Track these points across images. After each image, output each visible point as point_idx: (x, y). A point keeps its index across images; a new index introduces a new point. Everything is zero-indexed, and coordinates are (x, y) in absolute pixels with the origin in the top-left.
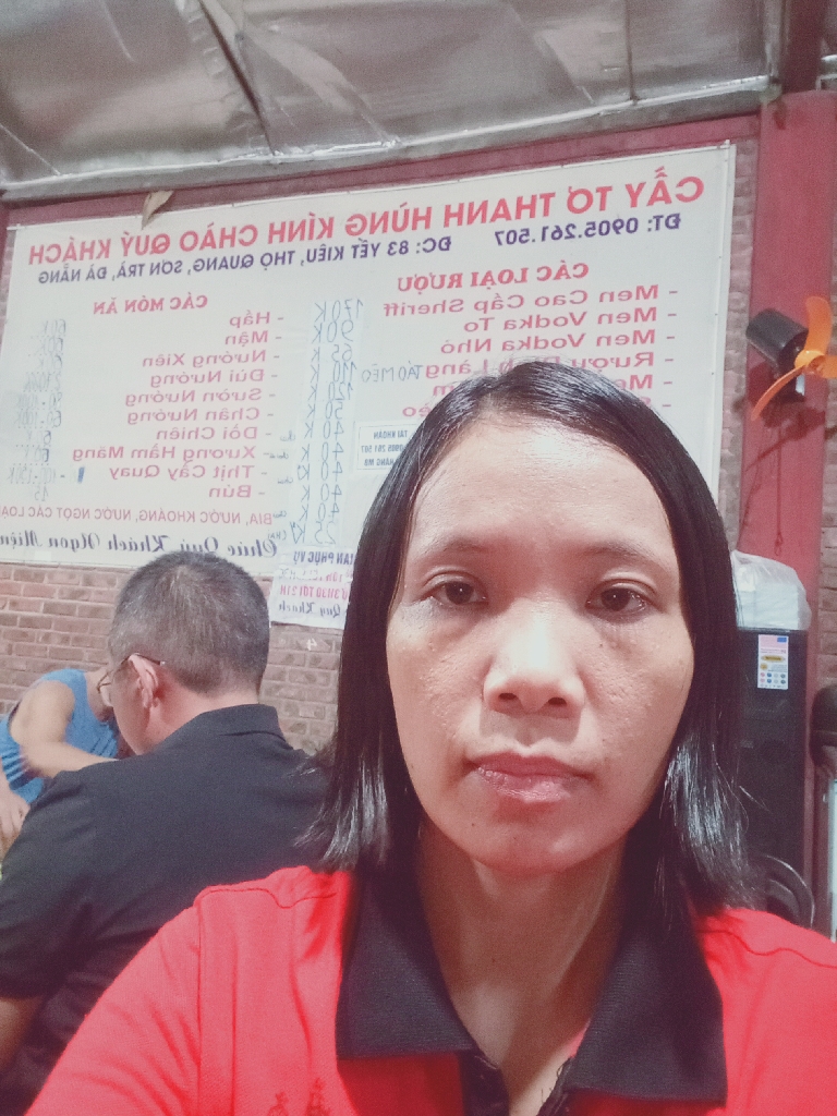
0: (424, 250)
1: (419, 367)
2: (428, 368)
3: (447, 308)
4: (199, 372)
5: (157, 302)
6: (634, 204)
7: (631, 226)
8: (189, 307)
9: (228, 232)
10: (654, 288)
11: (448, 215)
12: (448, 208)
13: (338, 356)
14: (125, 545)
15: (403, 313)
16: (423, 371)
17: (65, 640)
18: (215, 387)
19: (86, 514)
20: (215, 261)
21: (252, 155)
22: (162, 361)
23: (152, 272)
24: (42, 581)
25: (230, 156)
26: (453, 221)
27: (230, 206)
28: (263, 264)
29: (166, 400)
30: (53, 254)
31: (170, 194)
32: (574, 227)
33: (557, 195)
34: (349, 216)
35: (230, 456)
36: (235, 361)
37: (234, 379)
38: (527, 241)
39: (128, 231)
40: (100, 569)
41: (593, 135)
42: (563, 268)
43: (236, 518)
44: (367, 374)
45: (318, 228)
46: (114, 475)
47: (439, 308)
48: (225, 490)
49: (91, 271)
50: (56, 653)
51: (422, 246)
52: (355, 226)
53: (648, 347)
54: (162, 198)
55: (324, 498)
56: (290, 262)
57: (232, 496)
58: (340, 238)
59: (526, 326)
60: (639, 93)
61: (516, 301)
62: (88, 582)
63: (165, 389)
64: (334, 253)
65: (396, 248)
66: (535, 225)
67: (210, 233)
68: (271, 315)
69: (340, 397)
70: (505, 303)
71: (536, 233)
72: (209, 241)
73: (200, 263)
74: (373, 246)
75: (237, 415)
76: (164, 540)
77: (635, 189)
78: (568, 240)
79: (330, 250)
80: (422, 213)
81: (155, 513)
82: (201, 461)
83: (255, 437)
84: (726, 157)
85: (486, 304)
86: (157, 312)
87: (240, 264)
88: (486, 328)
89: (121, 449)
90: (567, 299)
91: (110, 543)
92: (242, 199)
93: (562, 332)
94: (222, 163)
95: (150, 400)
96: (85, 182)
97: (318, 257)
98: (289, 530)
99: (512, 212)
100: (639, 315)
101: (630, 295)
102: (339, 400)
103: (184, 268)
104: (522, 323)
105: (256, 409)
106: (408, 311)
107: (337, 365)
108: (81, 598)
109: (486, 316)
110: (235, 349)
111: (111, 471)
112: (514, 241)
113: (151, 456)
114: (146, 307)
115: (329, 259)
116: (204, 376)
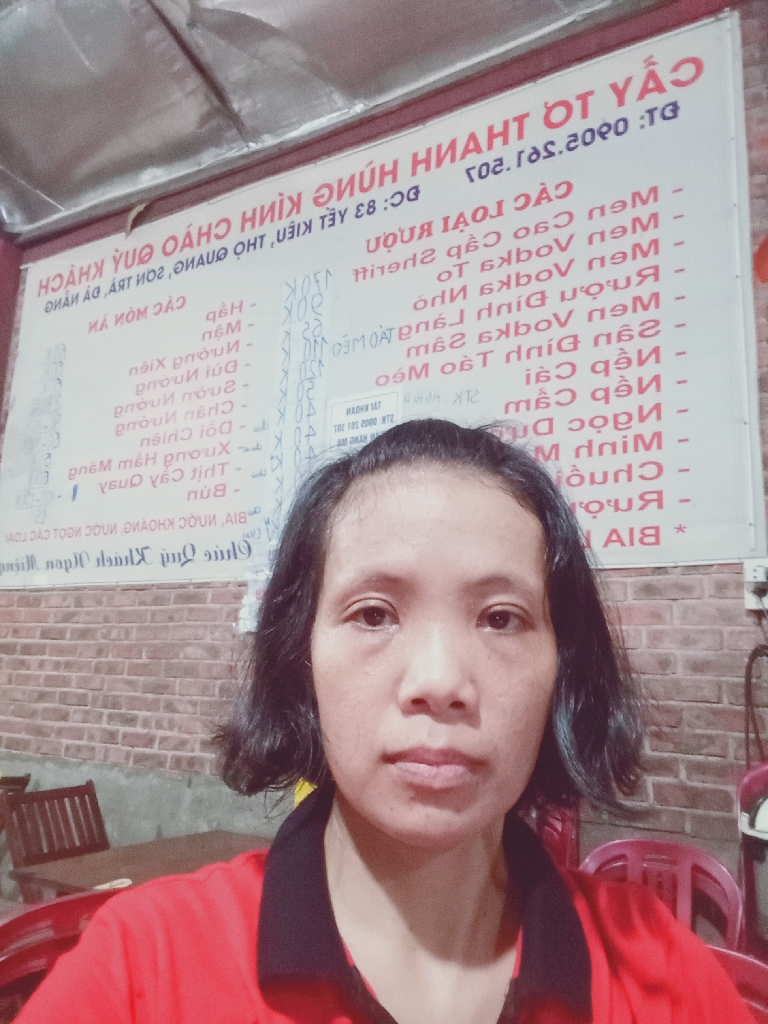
0: (393, 205)
1: (390, 330)
2: (401, 329)
3: (419, 258)
4: (178, 373)
5: (142, 310)
6: (621, 102)
7: (619, 128)
8: (170, 310)
9: (205, 230)
10: (654, 191)
11: (416, 162)
12: (415, 156)
13: (308, 334)
14: (111, 562)
15: (372, 276)
16: (395, 333)
18: (193, 386)
19: (78, 532)
20: (193, 261)
21: (233, 151)
22: (146, 368)
23: (138, 283)
24: (39, 606)
25: (209, 158)
26: (421, 168)
27: (206, 204)
28: (236, 253)
29: (149, 406)
30: (58, 280)
32: (552, 143)
33: (531, 115)
34: (316, 187)
35: (207, 455)
36: (211, 356)
37: (211, 372)
38: (500, 172)
39: (119, 248)
40: (90, 588)
42: (544, 190)
43: (212, 520)
44: (338, 347)
45: (287, 205)
46: (102, 489)
47: (410, 263)
48: (202, 491)
49: (88, 292)
50: (50, 681)
51: (390, 201)
52: (323, 196)
53: (652, 260)
54: (140, 208)
56: (261, 246)
57: (208, 496)
58: (310, 212)
61: (492, 239)
62: (78, 604)
63: (148, 396)
64: (303, 228)
65: (364, 210)
66: (509, 152)
67: (188, 235)
68: (244, 305)
69: (311, 376)
70: (480, 244)
71: (510, 160)
72: (188, 243)
73: (180, 265)
74: (340, 212)
75: (213, 411)
76: (145, 551)
77: (621, 86)
79: (299, 225)
80: (389, 167)
81: (138, 524)
82: (180, 464)
83: (230, 431)
84: (729, 26)
85: (459, 248)
86: (142, 320)
87: (216, 258)
88: (460, 275)
89: (110, 462)
90: (550, 225)
91: (98, 560)
92: (217, 194)
93: (547, 263)
94: (202, 167)
95: (135, 408)
96: (84, 211)
97: (288, 235)
98: (263, 526)
99: (483, 141)
100: (638, 225)
101: (624, 204)
102: (311, 379)
103: (166, 273)
104: (500, 261)
105: (231, 402)
106: (377, 272)
107: (308, 344)
108: (72, 620)
109: (460, 261)
110: (211, 344)
111: (101, 484)
112: (487, 174)
113: (136, 466)
114: (133, 318)
115: (298, 235)
116: (182, 376)
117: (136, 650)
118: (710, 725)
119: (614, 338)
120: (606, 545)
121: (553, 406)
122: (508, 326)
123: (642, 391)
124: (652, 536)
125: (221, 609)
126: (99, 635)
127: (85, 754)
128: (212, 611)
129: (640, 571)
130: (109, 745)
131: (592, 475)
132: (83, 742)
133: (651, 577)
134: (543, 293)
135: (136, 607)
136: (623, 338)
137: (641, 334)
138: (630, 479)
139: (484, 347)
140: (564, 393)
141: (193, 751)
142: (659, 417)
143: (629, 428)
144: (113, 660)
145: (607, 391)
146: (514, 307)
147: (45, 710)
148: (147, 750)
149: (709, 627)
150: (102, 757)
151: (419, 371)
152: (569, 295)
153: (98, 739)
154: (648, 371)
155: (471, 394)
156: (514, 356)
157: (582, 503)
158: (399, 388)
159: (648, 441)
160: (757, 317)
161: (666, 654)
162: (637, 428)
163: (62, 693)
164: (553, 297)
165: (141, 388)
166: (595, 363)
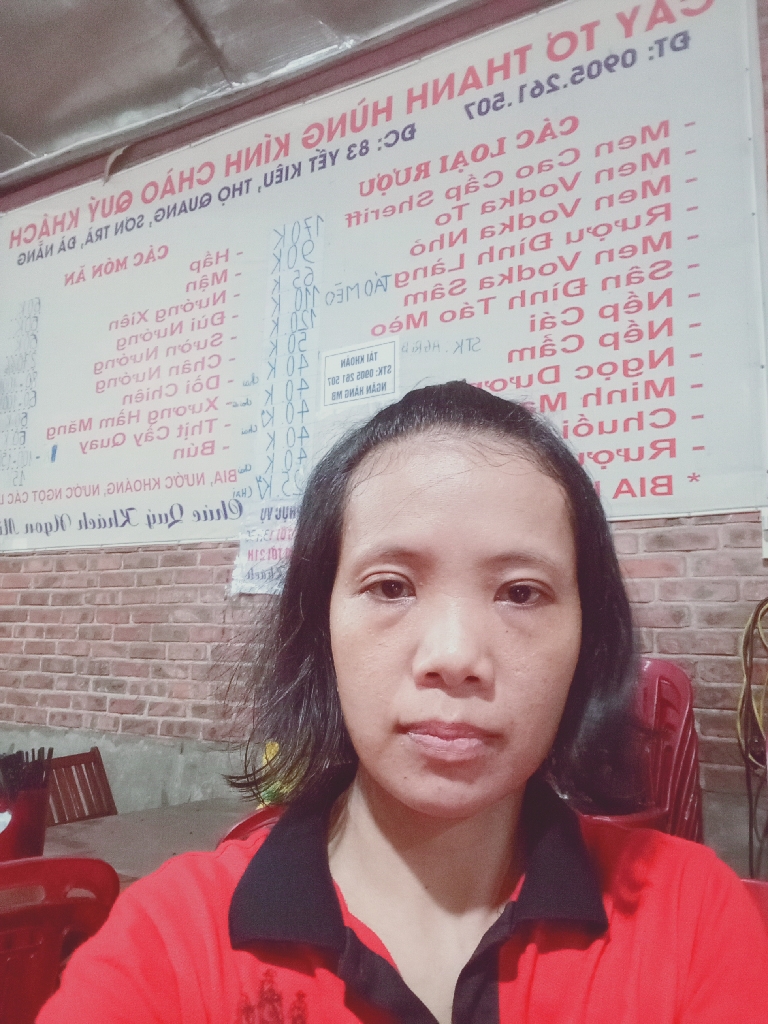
0: (388, 145)
1: (386, 276)
2: (397, 276)
3: (415, 200)
4: (162, 326)
5: (122, 261)
6: (628, 33)
7: (628, 59)
8: (151, 261)
9: (187, 175)
10: (665, 125)
11: (411, 99)
12: (410, 91)
13: (299, 283)
14: (94, 523)
15: (366, 221)
16: (391, 281)
17: (39, 633)
18: (177, 339)
19: (58, 494)
20: (175, 207)
21: (211, 93)
22: (127, 322)
23: (116, 233)
24: (20, 569)
25: (191, 99)
27: (188, 147)
28: (220, 199)
29: (131, 362)
30: (29, 234)
32: (556, 76)
33: (533, 46)
34: (306, 127)
35: (194, 412)
37: (196, 325)
38: (502, 106)
39: (94, 196)
40: (72, 552)
42: (548, 127)
43: (200, 479)
44: (330, 296)
45: (275, 148)
46: (83, 449)
47: (406, 206)
48: (189, 450)
49: (63, 243)
50: (31, 647)
51: (383, 141)
52: (312, 137)
53: (663, 198)
54: (119, 152)
55: (291, 444)
56: (247, 191)
57: (196, 454)
58: (299, 154)
59: (508, 204)
61: (494, 178)
62: (61, 567)
64: (291, 171)
65: (356, 150)
66: (509, 87)
67: (169, 180)
68: (230, 255)
69: (303, 327)
70: (482, 182)
71: (512, 95)
72: (169, 188)
73: (161, 213)
74: (331, 153)
75: (199, 365)
76: (130, 512)
77: (628, 15)
78: (553, 93)
79: (287, 168)
80: (382, 105)
81: (122, 485)
82: (165, 421)
83: (217, 386)
85: (458, 189)
86: (122, 271)
87: (199, 205)
88: (460, 217)
89: (90, 420)
90: (555, 163)
91: (80, 522)
92: (200, 136)
93: (552, 203)
94: (183, 108)
95: (116, 364)
96: (56, 158)
97: (276, 179)
98: (255, 485)
99: (483, 78)
100: (648, 161)
101: (633, 140)
102: (302, 330)
103: (146, 221)
104: (503, 202)
105: (218, 356)
106: (372, 217)
107: (299, 292)
108: (54, 585)
109: (460, 203)
110: (196, 295)
111: (81, 444)
112: (487, 110)
113: (118, 424)
114: (112, 269)
115: (287, 179)
116: (166, 329)
117: (123, 614)
118: (724, 678)
119: (623, 281)
120: (616, 496)
121: (560, 353)
122: (511, 270)
123: (653, 335)
124: (664, 485)
125: (211, 571)
126: (83, 601)
127: (71, 723)
128: (202, 572)
129: (651, 523)
130: (97, 713)
131: (601, 424)
132: (69, 710)
133: (662, 529)
134: (548, 235)
135: (122, 571)
136: (633, 280)
137: (652, 276)
138: (641, 427)
139: (486, 293)
140: (572, 339)
141: (184, 716)
142: (671, 363)
143: (641, 374)
144: (98, 624)
145: (616, 336)
146: (517, 250)
147: (28, 677)
148: (137, 717)
149: (724, 578)
150: (89, 725)
151: (417, 317)
152: (575, 237)
153: (84, 706)
154: (659, 315)
155: (473, 342)
156: (517, 302)
157: (589, 454)
158: (396, 337)
159: (659, 388)
161: (680, 607)
162: (648, 374)
163: (45, 660)
164: (558, 239)
165: (122, 342)
166: (603, 308)
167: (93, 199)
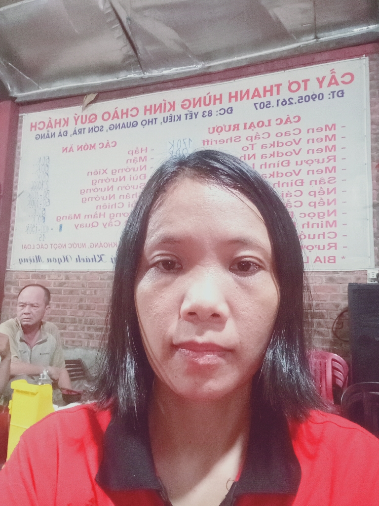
0: (220, 114)
3: (233, 139)
4: (115, 177)
5: (93, 145)
6: (321, 87)
7: (320, 97)
8: (108, 147)
9: (125, 111)
10: (334, 125)
11: (230, 97)
12: (230, 94)
14: (84, 260)
15: (212, 144)
17: (58, 306)
18: (122, 183)
19: (64, 246)
21: (134, 75)
22: (96, 173)
24: (45, 278)
25: (123, 76)
26: (233, 99)
27: (125, 99)
28: (142, 125)
29: (99, 191)
30: (41, 126)
31: (95, 95)
32: (292, 99)
33: (283, 84)
34: (183, 100)
36: (132, 171)
37: (132, 178)
38: (269, 107)
40: (73, 272)
41: (298, 56)
42: (288, 118)
45: (168, 107)
46: (76, 228)
47: (229, 141)
49: (60, 132)
51: (219, 112)
52: (186, 105)
53: (332, 153)
54: (92, 97)
56: (155, 123)
58: (179, 111)
59: (272, 147)
60: (319, 35)
61: (267, 135)
62: (67, 278)
63: (99, 186)
64: (176, 118)
65: (206, 114)
66: (273, 100)
67: (116, 112)
68: (148, 149)
70: (261, 137)
71: (274, 103)
72: (116, 115)
73: (112, 126)
74: (195, 113)
76: (102, 256)
77: (321, 79)
78: (290, 105)
79: (174, 116)
80: (218, 97)
81: (97, 244)
82: (118, 218)
84: (364, 63)
85: (252, 137)
86: (93, 150)
87: (131, 126)
88: (252, 149)
89: (79, 215)
90: (292, 132)
91: (76, 259)
92: (131, 95)
93: (290, 149)
94: (119, 79)
95: (92, 191)
96: (54, 92)
97: (169, 120)
99: (262, 93)
100: (327, 138)
101: (322, 129)
103: (104, 129)
104: (270, 145)
106: (214, 143)
108: (64, 286)
109: (252, 143)
110: (131, 165)
111: (75, 225)
112: (264, 107)
113: (94, 218)
114: (88, 148)
115: (174, 120)
116: (117, 179)
117: (101, 299)
119: (318, 182)
120: (315, 262)
121: (293, 207)
122: (274, 172)
123: (329, 204)
124: (333, 260)
126: (80, 293)
127: (77, 344)
129: (327, 273)
131: (309, 235)
132: (75, 339)
133: (331, 275)
134: (289, 161)
135: (99, 281)
136: (322, 183)
137: (329, 182)
138: (324, 238)
140: (298, 202)
142: (335, 215)
143: (324, 218)
144: (88, 303)
145: (315, 203)
146: (276, 165)
152: (299, 163)
153: (83, 337)
154: (332, 197)
157: (305, 246)
159: (331, 224)
160: (373, 180)
162: (327, 218)
163: (62, 318)
164: (293, 164)
165: (94, 182)
166: (310, 192)
167: (76, 114)
